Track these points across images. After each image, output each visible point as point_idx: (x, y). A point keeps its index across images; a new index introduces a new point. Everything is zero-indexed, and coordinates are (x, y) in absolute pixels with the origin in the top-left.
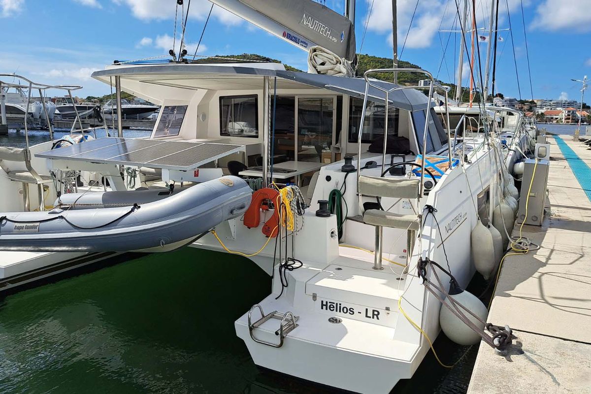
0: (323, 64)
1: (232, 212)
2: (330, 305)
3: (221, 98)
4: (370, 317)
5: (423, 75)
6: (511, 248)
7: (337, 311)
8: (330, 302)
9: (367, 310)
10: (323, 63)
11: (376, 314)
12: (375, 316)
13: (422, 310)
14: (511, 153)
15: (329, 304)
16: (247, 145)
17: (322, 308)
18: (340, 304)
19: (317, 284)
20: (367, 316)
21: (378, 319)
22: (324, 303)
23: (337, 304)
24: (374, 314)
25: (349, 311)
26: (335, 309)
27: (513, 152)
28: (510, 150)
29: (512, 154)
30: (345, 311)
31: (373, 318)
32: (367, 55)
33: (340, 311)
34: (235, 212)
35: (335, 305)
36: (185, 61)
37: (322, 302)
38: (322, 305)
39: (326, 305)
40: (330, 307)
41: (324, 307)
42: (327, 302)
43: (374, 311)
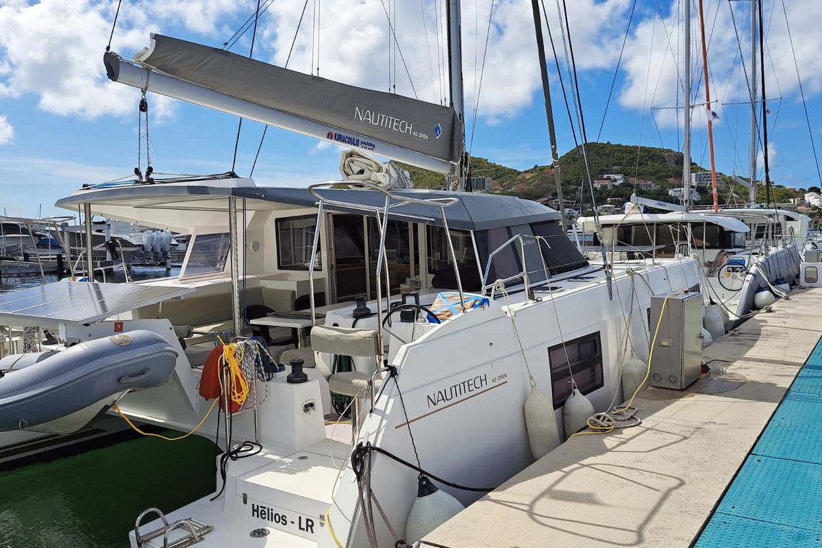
0: (362, 172)
1: (119, 380)
2: (262, 510)
3: (277, 220)
4: (303, 529)
5: (695, 166)
6: (588, 426)
7: (268, 519)
8: (261, 507)
9: (300, 518)
10: (361, 170)
11: (310, 525)
12: (309, 528)
13: (351, 520)
14: (749, 277)
15: (260, 509)
16: (298, 282)
17: (253, 515)
18: (272, 510)
19: (246, 480)
20: (300, 528)
21: (312, 532)
22: (256, 508)
23: (268, 509)
24: (307, 525)
25: (281, 520)
26: (267, 516)
27: (751, 276)
28: (747, 273)
29: (749, 279)
30: (277, 520)
31: (307, 530)
32: (608, 143)
33: (272, 521)
34: (123, 380)
35: (266, 510)
36: (151, 181)
37: (253, 505)
38: (254, 510)
39: (257, 511)
40: (261, 514)
41: (256, 513)
42: (258, 506)
43: (308, 520)
